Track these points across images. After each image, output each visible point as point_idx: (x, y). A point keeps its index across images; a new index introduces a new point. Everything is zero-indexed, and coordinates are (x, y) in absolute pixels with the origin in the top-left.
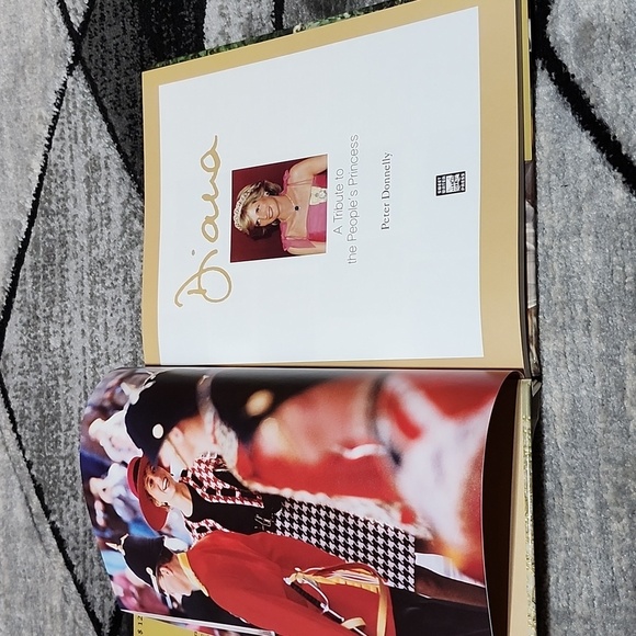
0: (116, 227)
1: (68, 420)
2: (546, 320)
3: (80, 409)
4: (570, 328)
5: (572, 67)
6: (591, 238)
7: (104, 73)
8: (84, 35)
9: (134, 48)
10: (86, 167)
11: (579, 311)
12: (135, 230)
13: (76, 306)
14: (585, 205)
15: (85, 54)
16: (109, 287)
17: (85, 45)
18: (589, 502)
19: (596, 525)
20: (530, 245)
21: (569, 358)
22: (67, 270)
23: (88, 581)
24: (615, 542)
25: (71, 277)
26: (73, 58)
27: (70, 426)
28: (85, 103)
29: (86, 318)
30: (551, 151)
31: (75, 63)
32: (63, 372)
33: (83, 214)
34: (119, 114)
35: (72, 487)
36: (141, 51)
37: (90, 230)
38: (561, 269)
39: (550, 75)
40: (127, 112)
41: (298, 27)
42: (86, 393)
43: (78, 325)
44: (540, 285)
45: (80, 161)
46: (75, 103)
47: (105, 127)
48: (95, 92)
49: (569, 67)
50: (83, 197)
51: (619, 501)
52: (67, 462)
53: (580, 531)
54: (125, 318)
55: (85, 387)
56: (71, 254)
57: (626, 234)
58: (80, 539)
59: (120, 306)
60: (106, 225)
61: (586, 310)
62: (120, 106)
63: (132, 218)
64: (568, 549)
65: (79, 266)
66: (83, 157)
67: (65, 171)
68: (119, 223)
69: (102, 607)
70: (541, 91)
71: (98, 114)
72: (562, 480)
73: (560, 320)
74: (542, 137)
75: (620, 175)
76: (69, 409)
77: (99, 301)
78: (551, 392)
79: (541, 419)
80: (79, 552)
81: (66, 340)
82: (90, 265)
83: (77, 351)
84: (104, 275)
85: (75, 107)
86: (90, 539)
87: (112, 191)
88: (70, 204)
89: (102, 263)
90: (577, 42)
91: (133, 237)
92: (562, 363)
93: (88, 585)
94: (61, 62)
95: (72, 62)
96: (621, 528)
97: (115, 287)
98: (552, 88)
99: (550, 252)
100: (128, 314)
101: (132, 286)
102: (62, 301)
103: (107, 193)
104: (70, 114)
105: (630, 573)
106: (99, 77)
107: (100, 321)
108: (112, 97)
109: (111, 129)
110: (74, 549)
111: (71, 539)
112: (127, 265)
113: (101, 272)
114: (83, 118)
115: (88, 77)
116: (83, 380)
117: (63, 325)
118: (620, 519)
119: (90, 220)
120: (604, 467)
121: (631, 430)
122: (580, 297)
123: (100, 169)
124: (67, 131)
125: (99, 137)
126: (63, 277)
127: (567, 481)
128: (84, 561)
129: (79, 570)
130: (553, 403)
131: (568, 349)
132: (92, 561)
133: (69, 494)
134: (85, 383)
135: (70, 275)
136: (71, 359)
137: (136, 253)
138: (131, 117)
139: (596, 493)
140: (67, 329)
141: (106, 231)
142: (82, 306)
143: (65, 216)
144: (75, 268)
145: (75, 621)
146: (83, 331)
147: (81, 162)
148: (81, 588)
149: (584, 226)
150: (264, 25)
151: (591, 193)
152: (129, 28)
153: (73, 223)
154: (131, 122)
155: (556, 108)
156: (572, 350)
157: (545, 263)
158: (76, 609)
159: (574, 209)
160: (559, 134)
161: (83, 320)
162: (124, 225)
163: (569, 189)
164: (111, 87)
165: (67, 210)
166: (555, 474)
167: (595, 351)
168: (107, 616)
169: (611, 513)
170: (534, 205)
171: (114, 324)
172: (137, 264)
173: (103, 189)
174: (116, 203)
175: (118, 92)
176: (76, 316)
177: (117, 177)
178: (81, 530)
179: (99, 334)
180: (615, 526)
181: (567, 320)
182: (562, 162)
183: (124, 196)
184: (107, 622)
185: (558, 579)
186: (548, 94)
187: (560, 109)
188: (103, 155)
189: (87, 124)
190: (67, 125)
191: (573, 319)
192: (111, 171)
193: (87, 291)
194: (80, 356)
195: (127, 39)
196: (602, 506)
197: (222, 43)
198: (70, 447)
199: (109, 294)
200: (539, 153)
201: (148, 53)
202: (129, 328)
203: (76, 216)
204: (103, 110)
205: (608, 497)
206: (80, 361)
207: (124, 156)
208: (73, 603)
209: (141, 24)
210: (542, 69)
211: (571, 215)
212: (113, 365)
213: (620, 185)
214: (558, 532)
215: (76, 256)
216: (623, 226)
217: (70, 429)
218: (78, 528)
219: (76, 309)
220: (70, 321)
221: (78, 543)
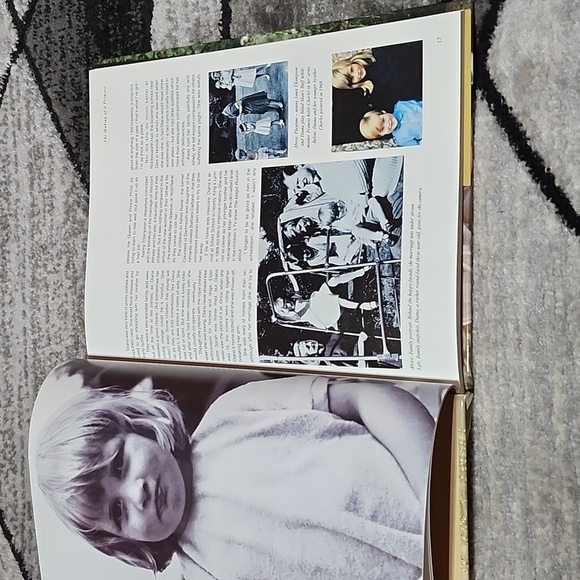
0: (59, 215)
1: (8, 396)
2: (479, 335)
3: (20, 387)
4: (503, 345)
5: (510, 101)
6: (524, 262)
7: (49, 64)
8: (28, 24)
9: (80, 42)
10: (29, 153)
11: (511, 330)
12: (78, 218)
13: (18, 287)
14: (520, 231)
15: (29, 44)
16: (50, 272)
17: (30, 35)
18: (516, 507)
19: (521, 529)
20: (467, 266)
21: (500, 372)
22: (9, 252)
23: (26, 551)
24: (539, 546)
25: (12, 260)
26: (17, 46)
27: (10, 402)
28: (29, 91)
29: (28, 300)
30: (488, 178)
31: (19, 51)
32: (3, 350)
33: (26, 199)
34: (64, 106)
35: (11, 461)
36: (87, 46)
37: (33, 215)
38: (495, 289)
39: (489, 106)
40: (72, 104)
41: (245, 38)
42: (26, 372)
43: (19, 306)
44: (474, 303)
45: (23, 147)
46: (18, 91)
47: (49, 116)
48: (39, 81)
49: (508, 100)
50: (26, 183)
51: (544, 508)
52: (7, 436)
53: (506, 533)
54: (66, 302)
55: (26, 366)
56: (12, 236)
57: (558, 261)
58: (19, 510)
59: (61, 291)
60: (49, 211)
61: (517, 329)
62: (64, 97)
63: (76, 207)
64: (493, 548)
65: (20, 249)
66: (27, 143)
67: (8, 156)
68: (62, 211)
70: (479, 120)
71: (42, 103)
72: (489, 485)
73: (493, 337)
74: (479, 164)
75: (553, 206)
76: (9, 386)
77: (41, 284)
78: (482, 403)
79: (472, 427)
80: (18, 523)
81: (7, 320)
82: (32, 249)
83: (18, 331)
84: (47, 260)
85: (19, 94)
86: (29, 511)
87: (56, 178)
88: (12, 188)
89: (44, 248)
90: (517, 78)
91: (76, 226)
92: (493, 377)
93: (26, 555)
94: (5, 50)
95: (16, 50)
96: (545, 533)
97: (57, 272)
98: (491, 118)
99: (485, 272)
100: (70, 299)
101: (75, 272)
102: (3, 282)
103: (51, 180)
104: (13, 101)
105: (552, 575)
106: (43, 67)
107: (41, 304)
108: (57, 88)
109: (55, 119)
110: (12, 520)
111: (10, 509)
112: (70, 252)
113: (43, 257)
114: (27, 106)
115: (32, 66)
116: (23, 359)
117: (3, 305)
118: (543, 525)
119: (33, 205)
120: (531, 476)
121: (557, 444)
122: (513, 317)
123: (44, 157)
124: (10, 118)
125: (43, 125)
126: (4, 258)
127: (495, 485)
128: (23, 532)
129: (17, 540)
130: (484, 413)
131: (499, 364)
133: (8, 467)
134: (26, 362)
135: (12, 257)
136: (11, 338)
137: (79, 241)
138: (76, 109)
139: (523, 500)
140: (8, 309)
141: (48, 217)
142: (23, 288)
143: (7, 200)
144: (17, 250)
146: (24, 312)
147: (24, 149)
148: (19, 557)
149: (518, 251)
150: (211, 32)
151: (525, 222)
152: (75, 22)
153: (15, 207)
154: (75, 114)
155: (494, 138)
156: (503, 365)
157: (480, 282)
158: (13, 576)
159: (508, 235)
160: (496, 162)
161: (24, 301)
162: (67, 212)
163: (505, 214)
164: (56, 79)
165: (9, 194)
166: (484, 479)
167: (525, 368)
169: (536, 519)
170: (471, 228)
171: (56, 307)
172: (80, 251)
173: (46, 177)
174: (59, 191)
175: (63, 84)
176: (18, 297)
177: (61, 166)
178: (20, 503)
179: (41, 316)
180: (539, 531)
181: (500, 337)
182: (498, 189)
183: (68, 186)
185: (483, 575)
186: (487, 124)
187: (499, 139)
188: (47, 143)
189: (31, 112)
190: (10, 111)
191: (504, 336)
192: (55, 159)
193: (29, 274)
194: (21, 336)
195: (73, 33)
196: (528, 512)
197: (169, 46)
198: (9, 422)
199: (51, 278)
200: (476, 179)
201: (94, 49)
202: (71, 313)
203: (18, 200)
204: (47, 99)
205: (534, 503)
206: (21, 340)
207: (67, 146)
208: (10, 570)
209: (87, 19)
210: (482, 99)
211: (505, 240)
212: (53, 346)
213: (553, 215)
214: (485, 532)
215: (17, 238)
216: (555, 254)
217: (10, 406)
218: (16, 500)
219: (17, 290)
220: (11, 302)
221: (17, 515)
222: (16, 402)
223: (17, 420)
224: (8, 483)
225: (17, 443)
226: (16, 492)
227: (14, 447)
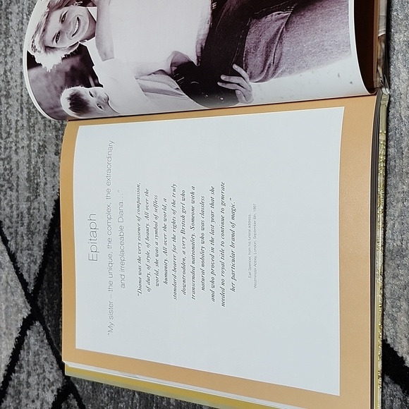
1: (8, 130)
3: (17, 121)
13: (18, 40)
22: (11, 13)
23: (19, 251)
25: (14, 19)
27: (9, 134)
32: (5, 93)
35: (9, 181)
42: (22, 108)
52: (6, 163)
55: (22, 103)
58: (14, 220)
65: (20, 9)
69: (28, 271)
76: (9, 121)
80: (12, 230)
81: (8, 67)
86: (22, 220)
93: (18, 254)
102: (6, 38)
110: (9, 228)
111: (7, 220)
116: (20, 98)
117: (6, 57)
126: (8, 18)
128: (16, 237)
129: (12, 244)
132: (22, 236)
133: (6, 187)
134: (21, 100)
140: (9, 59)
144: (17, 11)
145: (7, 283)
148: (13, 257)
158: (9, 274)
168: (32, 277)
178: (15, 213)
184: (32, 281)
194: (19, 80)
198: (8, 151)
206: (19, 83)
208: (6, 269)
217: (9, 137)
218: (12, 212)
219: (16, 43)
220: (12, 53)
221: (12, 223)
222: (14, 134)
223: (14, 148)
224: (6, 199)
225: (14, 166)
226: (12, 205)
227: (11, 170)
